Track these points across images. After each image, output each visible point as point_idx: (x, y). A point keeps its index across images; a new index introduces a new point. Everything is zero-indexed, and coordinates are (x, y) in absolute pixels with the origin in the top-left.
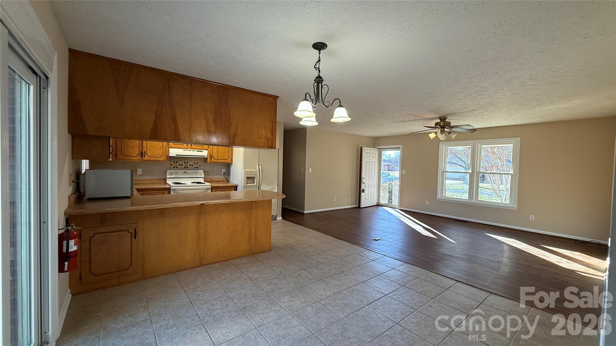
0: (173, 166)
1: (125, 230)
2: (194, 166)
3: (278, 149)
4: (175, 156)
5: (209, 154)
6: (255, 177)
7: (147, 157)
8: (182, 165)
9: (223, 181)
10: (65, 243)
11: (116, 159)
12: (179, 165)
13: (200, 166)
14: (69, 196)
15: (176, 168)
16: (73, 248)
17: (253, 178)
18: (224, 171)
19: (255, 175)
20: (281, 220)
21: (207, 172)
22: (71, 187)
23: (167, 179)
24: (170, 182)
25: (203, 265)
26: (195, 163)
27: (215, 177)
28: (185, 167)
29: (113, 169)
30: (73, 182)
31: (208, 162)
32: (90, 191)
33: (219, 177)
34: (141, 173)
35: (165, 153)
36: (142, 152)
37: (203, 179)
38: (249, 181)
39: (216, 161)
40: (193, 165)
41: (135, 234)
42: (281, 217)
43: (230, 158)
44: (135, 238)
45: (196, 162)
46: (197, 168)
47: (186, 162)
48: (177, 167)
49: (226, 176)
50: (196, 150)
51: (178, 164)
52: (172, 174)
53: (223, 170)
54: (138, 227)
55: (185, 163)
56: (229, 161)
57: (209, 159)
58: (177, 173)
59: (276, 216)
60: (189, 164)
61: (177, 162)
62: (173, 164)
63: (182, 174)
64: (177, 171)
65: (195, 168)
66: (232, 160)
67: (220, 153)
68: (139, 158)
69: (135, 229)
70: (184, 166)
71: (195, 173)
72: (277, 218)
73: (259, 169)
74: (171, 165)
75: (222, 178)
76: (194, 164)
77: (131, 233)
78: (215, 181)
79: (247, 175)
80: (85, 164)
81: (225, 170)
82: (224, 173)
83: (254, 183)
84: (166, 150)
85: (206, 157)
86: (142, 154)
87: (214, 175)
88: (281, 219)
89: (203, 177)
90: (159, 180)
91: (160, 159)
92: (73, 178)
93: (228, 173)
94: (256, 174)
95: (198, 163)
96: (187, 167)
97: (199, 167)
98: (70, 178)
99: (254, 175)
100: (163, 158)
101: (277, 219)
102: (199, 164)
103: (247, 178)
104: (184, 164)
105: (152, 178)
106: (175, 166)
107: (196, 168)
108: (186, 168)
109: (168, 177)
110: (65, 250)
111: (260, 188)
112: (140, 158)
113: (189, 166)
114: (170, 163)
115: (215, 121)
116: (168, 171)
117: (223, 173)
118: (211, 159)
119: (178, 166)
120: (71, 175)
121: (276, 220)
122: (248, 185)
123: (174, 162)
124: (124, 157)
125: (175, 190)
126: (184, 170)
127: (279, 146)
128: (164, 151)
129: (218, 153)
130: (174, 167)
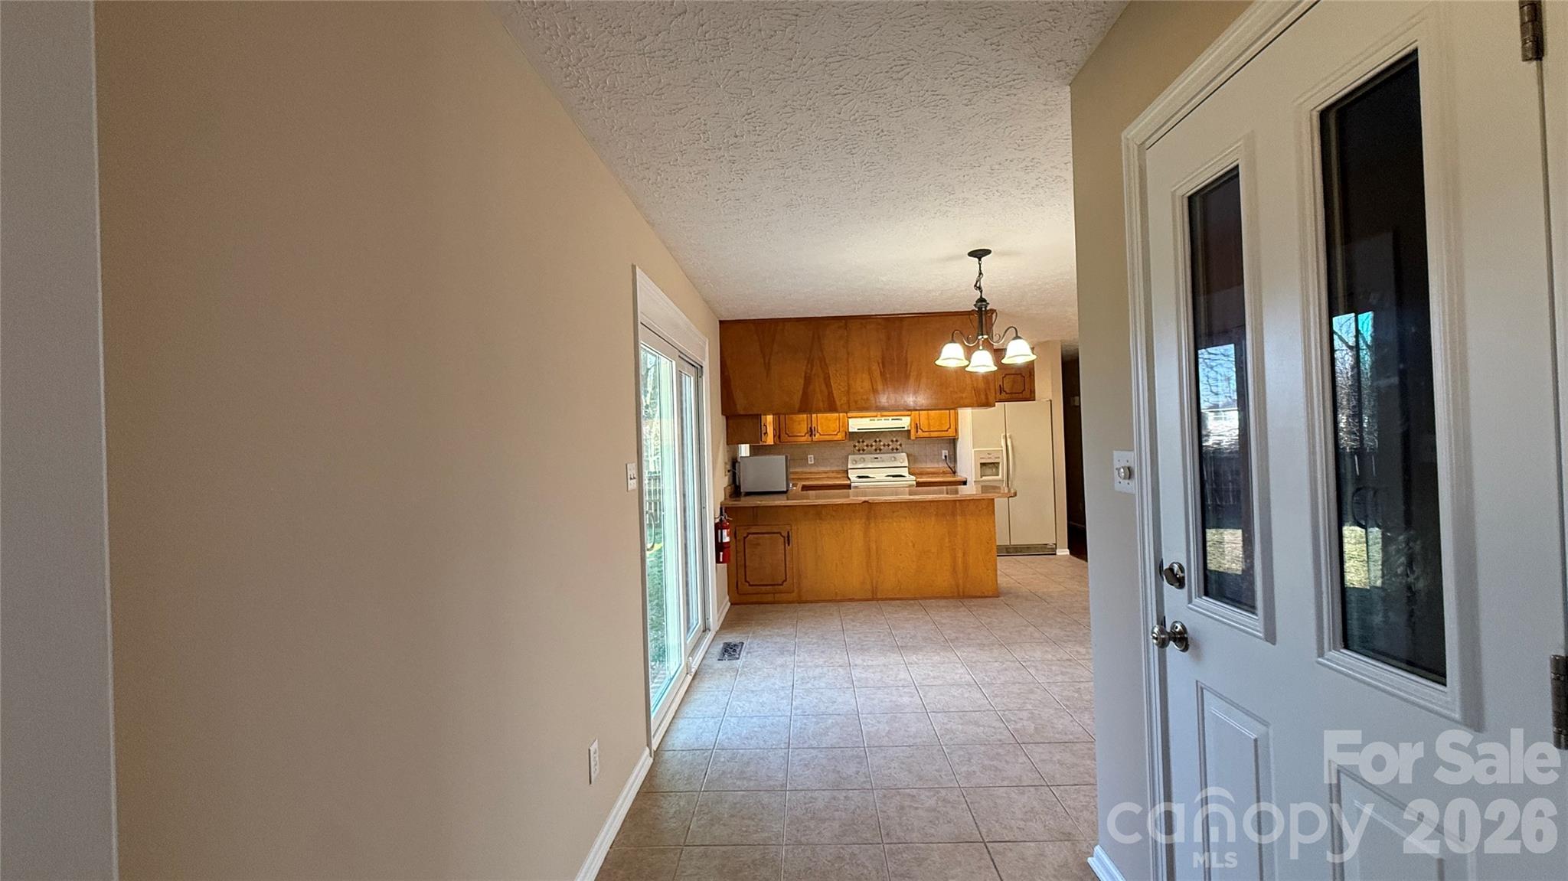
0: (857, 448)
1: (777, 533)
2: (890, 447)
3: (1051, 401)
4: (856, 431)
5: (913, 423)
6: (999, 463)
7: (817, 435)
8: (872, 446)
9: (944, 473)
10: (719, 531)
11: (780, 442)
12: (867, 446)
13: (901, 445)
14: (725, 488)
15: (861, 451)
16: (726, 539)
17: (995, 465)
18: (945, 452)
19: (999, 458)
20: (1067, 555)
21: (914, 456)
22: (727, 477)
23: (849, 471)
24: (853, 475)
25: (878, 600)
26: (892, 441)
27: (930, 466)
28: (876, 450)
29: (774, 454)
30: (729, 471)
31: (913, 437)
32: (747, 484)
33: (936, 465)
34: (813, 462)
35: (843, 426)
36: (811, 428)
37: (907, 469)
38: (988, 471)
39: (926, 434)
40: (889, 445)
41: (788, 540)
42: (1068, 550)
43: (953, 427)
44: (789, 545)
45: (894, 439)
46: (897, 449)
47: (878, 440)
48: (863, 450)
49: (950, 462)
50: (890, 418)
51: (865, 444)
52: (856, 461)
53: (943, 452)
54: (791, 530)
55: (876, 441)
56: (951, 433)
57: (913, 432)
58: (864, 459)
59: (1054, 546)
60: (882, 443)
61: (863, 442)
62: (857, 444)
63: (872, 462)
64: (863, 456)
65: (893, 449)
66: (956, 431)
67: (933, 420)
68: (807, 438)
69: (788, 533)
70: (874, 448)
71: (893, 459)
72: (1057, 551)
73: (1007, 446)
74: (855, 446)
75: (942, 466)
76: (891, 443)
77: (784, 537)
78: (929, 474)
79: (981, 458)
80: (744, 450)
81: (947, 451)
82: (946, 457)
83: (998, 475)
84: (843, 423)
85: (906, 429)
86: (811, 432)
87: (926, 462)
88: (1068, 553)
89: (907, 465)
90: (838, 472)
91: (836, 438)
92: (729, 467)
93: (953, 457)
94: (1001, 456)
95: (897, 441)
96: (880, 450)
97: (898, 447)
98: (725, 468)
99: (996, 458)
100: (840, 437)
101: (1058, 554)
102: (899, 443)
103: (983, 464)
104: (874, 444)
105: (828, 469)
106: (861, 448)
107: (895, 451)
108: (878, 451)
109: (849, 467)
110: (720, 541)
111: (1012, 484)
112: (810, 439)
113: (882, 447)
114: (852, 443)
115: (882, 374)
116: (850, 457)
117: (944, 458)
118: (917, 432)
119: (865, 448)
120: (726, 463)
121: (1055, 554)
122: (984, 478)
123: (859, 442)
124: (789, 438)
125: (856, 487)
126: (874, 454)
127: (1053, 395)
128: (841, 424)
129: (928, 419)
130: (859, 450)
